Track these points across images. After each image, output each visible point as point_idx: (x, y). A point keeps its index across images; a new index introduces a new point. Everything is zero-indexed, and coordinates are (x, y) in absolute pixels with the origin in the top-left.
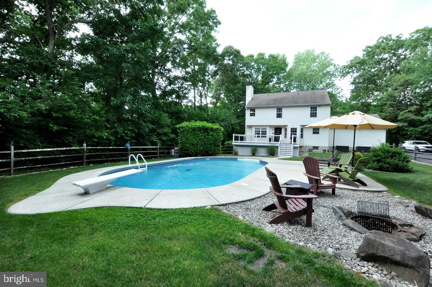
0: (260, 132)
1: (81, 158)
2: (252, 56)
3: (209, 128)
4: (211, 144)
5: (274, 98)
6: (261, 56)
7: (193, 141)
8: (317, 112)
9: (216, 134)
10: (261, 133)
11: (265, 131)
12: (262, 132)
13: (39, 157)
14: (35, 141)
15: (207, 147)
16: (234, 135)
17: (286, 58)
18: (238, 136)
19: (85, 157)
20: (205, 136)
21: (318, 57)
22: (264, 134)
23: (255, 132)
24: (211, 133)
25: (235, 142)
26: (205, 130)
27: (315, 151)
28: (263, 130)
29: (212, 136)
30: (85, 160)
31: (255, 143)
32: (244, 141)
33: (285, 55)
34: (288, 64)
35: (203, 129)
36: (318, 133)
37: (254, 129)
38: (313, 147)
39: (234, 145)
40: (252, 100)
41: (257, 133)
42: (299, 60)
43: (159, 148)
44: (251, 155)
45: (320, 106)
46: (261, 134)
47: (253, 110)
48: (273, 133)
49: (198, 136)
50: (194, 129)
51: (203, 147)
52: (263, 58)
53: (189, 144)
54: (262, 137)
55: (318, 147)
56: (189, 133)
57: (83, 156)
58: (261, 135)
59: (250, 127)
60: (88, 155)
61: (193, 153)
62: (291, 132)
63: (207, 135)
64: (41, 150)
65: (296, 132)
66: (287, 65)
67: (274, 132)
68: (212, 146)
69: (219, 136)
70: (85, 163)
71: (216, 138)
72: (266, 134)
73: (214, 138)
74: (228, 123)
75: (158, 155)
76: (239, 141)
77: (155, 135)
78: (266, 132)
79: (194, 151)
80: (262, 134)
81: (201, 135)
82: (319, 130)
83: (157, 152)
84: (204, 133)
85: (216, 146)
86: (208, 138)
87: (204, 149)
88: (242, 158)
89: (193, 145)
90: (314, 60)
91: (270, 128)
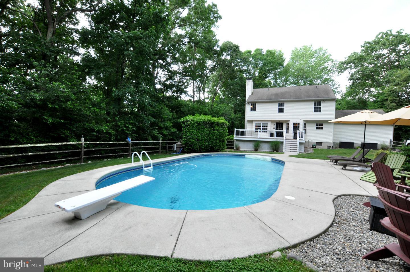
0: (260, 127)
1: (79, 154)
2: (250, 52)
3: (215, 122)
4: (216, 139)
5: (275, 92)
6: (259, 51)
7: (198, 136)
8: (321, 107)
9: (221, 129)
10: (261, 128)
11: (266, 125)
12: (262, 127)
13: (30, 154)
14: (28, 135)
15: (212, 142)
16: (235, 129)
17: (283, 54)
18: (239, 131)
19: (83, 153)
20: (210, 131)
21: (316, 53)
22: (265, 129)
23: (256, 126)
24: (217, 128)
26: (211, 124)
27: (318, 146)
28: (264, 125)
29: (217, 130)
30: (83, 157)
31: (257, 138)
32: (244, 136)
33: (282, 51)
35: (208, 123)
36: (322, 128)
37: (254, 124)
38: (317, 143)
39: (235, 140)
40: (252, 94)
41: (258, 128)
42: (296, 56)
43: (161, 142)
44: (253, 150)
45: (324, 100)
46: (261, 129)
47: (253, 104)
48: (274, 128)
49: (203, 131)
50: (199, 123)
51: (208, 142)
52: (261, 54)
53: (194, 139)
54: (262, 132)
55: (322, 143)
56: (194, 127)
57: (81, 151)
58: (261, 130)
59: (251, 121)
60: (86, 151)
61: (197, 149)
62: (294, 127)
63: (213, 130)
64: (32, 145)
65: (299, 127)
66: (283, 61)
67: (275, 127)
68: (218, 142)
69: (225, 131)
70: (83, 160)
71: (221, 133)
72: (267, 129)
73: (219, 133)
74: (228, 118)
75: (160, 150)
76: (240, 136)
77: (156, 129)
78: (267, 127)
79: (199, 146)
80: (263, 129)
81: (207, 129)
82: (323, 126)
83: (159, 147)
84: (210, 128)
85: (221, 141)
86: (213, 133)
87: (209, 144)
88: (250, 155)
89: (198, 140)
90: (312, 56)
91: (271, 122)
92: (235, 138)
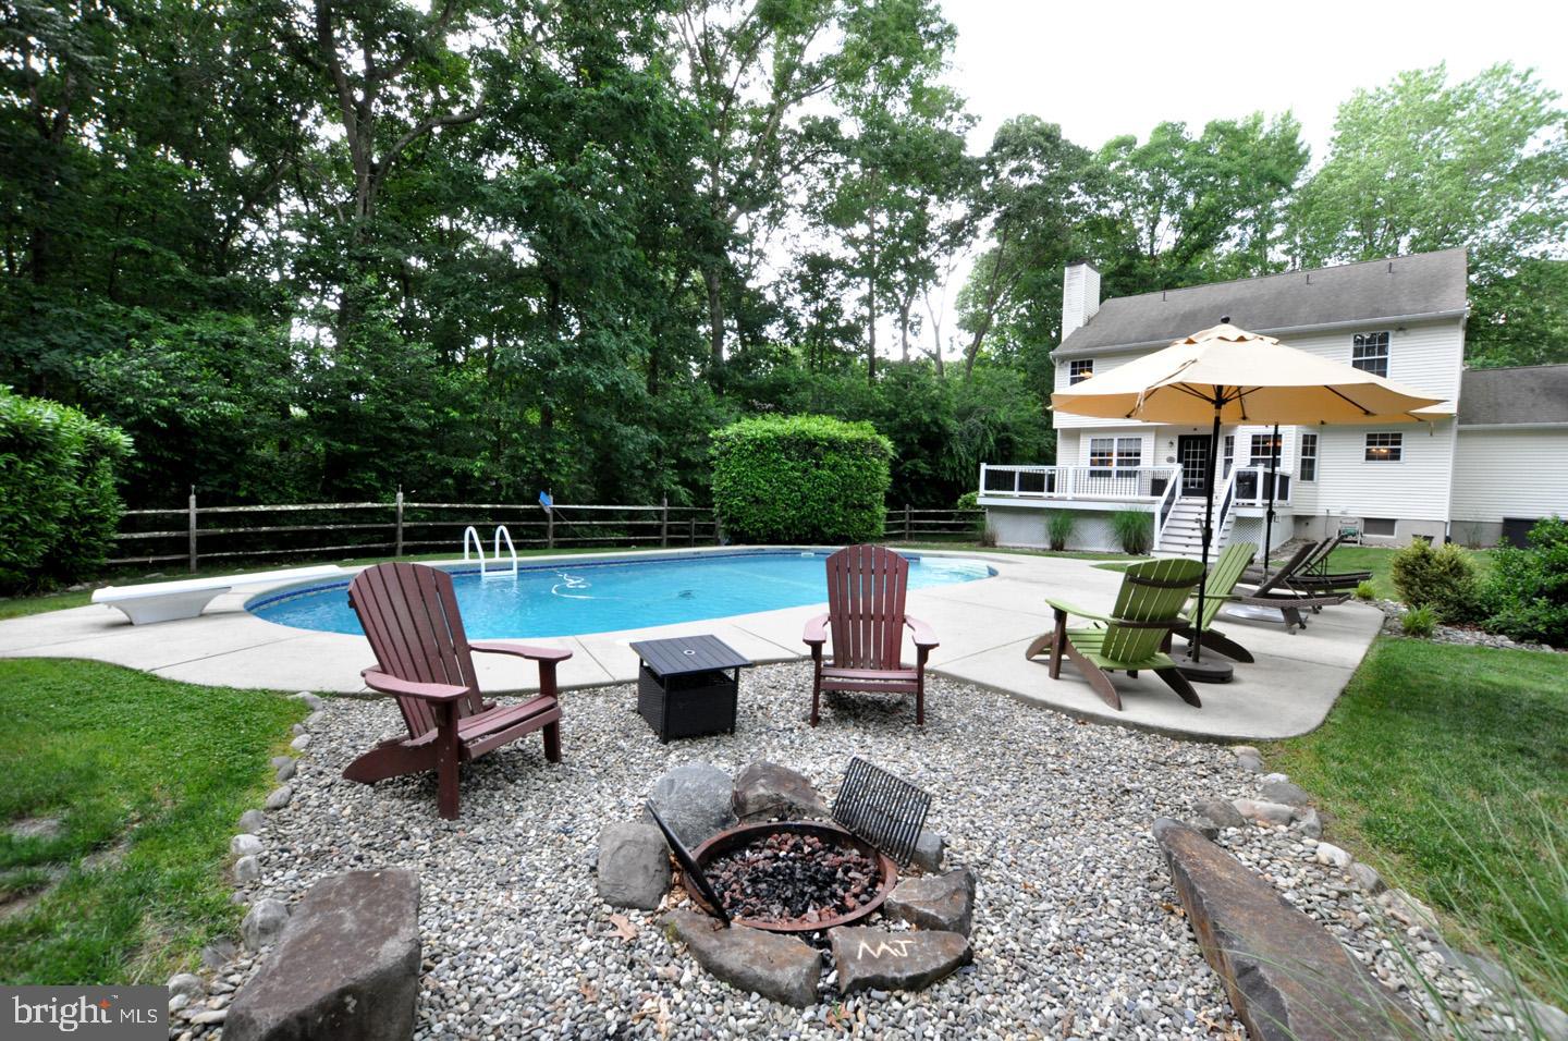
0: (1110, 454)
1: (390, 535)
2: (1127, 143)
3: (822, 440)
4: (833, 500)
6: (1170, 136)
7: (758, 488)
8: (1389, 357)
9: (851, 462)
10: (1115, 458)
11: (1133, 449)
12: (1120, 454)
13: (264, 528)
14: (282, 483)
15: (813, 509)
16: (984, 467)
17: (1298, 126)
18: (1013, 473)
19: (400, 532)
20: (805, 471)
21: (1468, 97)
22: (1129, 463)
23: (1093, 454)
24: (832, 458)
25: (987, 495)
26: (806, 446)
27: (1374, 538)
28: (1125, 448)
29: (833, 468)
30: (401, 544)
31: (1064, 499)
32: (1046, 494)
33: (1294, 116)
34: (1306, 152)
35: (797, 444)
36: (1395, 455)
37: (1086, 447)
38: (1367, 520)
39: (986, 507)
40: (1088, 324)
41: (1099, 457)
42: (1356, 126)
43: (670, 512)
44: (1048, 546)
45: (1402, 327)
46: (1115, 462)
47: (1082, 364)
48: (1170, 460)
49: (778, 471)
50: (761, 446)
51: (798, 509)
52: (1179, 143)
53: (744, 499)
54: (1120, 474)
55: (1393, 521)
56: (743, 458)
57: (395, 529)
58: (1114, 468)
59: (1074, 434)
60: (410, 527)
61: (758, 530)
62: (1255, 451)
63: (817, 466)
64: (268, 508)
65: (1277, 450)
66: (1302, 160)
67: (1174, 454)
68: (836, 507)
69: (868, 469)
70: (399, 551)
71: (851, 476)
72: (1137, 462)
73: (841, 477)
74: (983, 422)
75: (665, 536)
76: (1016, 493)
77: (673, 467)
78: (1138, 454)
79: (765, 523)
80: (1120, 463)
81: (791, 464)
82: (1399, 443)
83: (660, 527)
84: (804, 459)
85: (854, 506)
86: (816, 477)
87: (803, 517)
88: (941, 556)
89: (757, 501)
90: (1439, 116)
91: (1156, 436)
92: (980, 501)
